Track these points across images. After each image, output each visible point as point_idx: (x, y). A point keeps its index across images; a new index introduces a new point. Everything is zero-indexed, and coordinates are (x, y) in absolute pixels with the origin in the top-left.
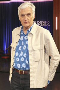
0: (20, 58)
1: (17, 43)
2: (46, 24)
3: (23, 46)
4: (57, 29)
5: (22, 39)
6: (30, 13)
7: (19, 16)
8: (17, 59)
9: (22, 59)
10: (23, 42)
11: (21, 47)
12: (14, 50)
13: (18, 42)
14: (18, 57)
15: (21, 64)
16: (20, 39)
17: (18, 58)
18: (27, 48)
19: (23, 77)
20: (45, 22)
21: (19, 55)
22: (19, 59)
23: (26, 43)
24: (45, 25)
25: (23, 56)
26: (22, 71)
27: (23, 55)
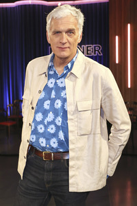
0: (46, 127)
1: (40, 92)
2: (95, 51)
3: (53, 101)
4: (117, 62)
5: (51, 86)
6: (74, 30)
7: (49, 34)
8: (39, 127)
9: (52, 129)
10: (54, 92)
11: (48, 102)
12: (33, 108)
14: (42, 122)
15: (48, 140)
16: (46, 85)
17: (42, 126)
18: (63, 106)
19: (51, 167)
20: (93, 46)
21: (43, 120)
22: (43, 129)
23: (62, 94)
24: (93, 54)
25: (53, 122)
26: (50, 154)
27: (54, 120)
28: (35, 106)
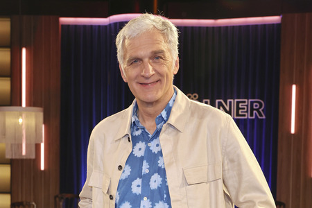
5: (139, 154)
12: (111, 197)
13: (123, 165)
28: (114, 192)
